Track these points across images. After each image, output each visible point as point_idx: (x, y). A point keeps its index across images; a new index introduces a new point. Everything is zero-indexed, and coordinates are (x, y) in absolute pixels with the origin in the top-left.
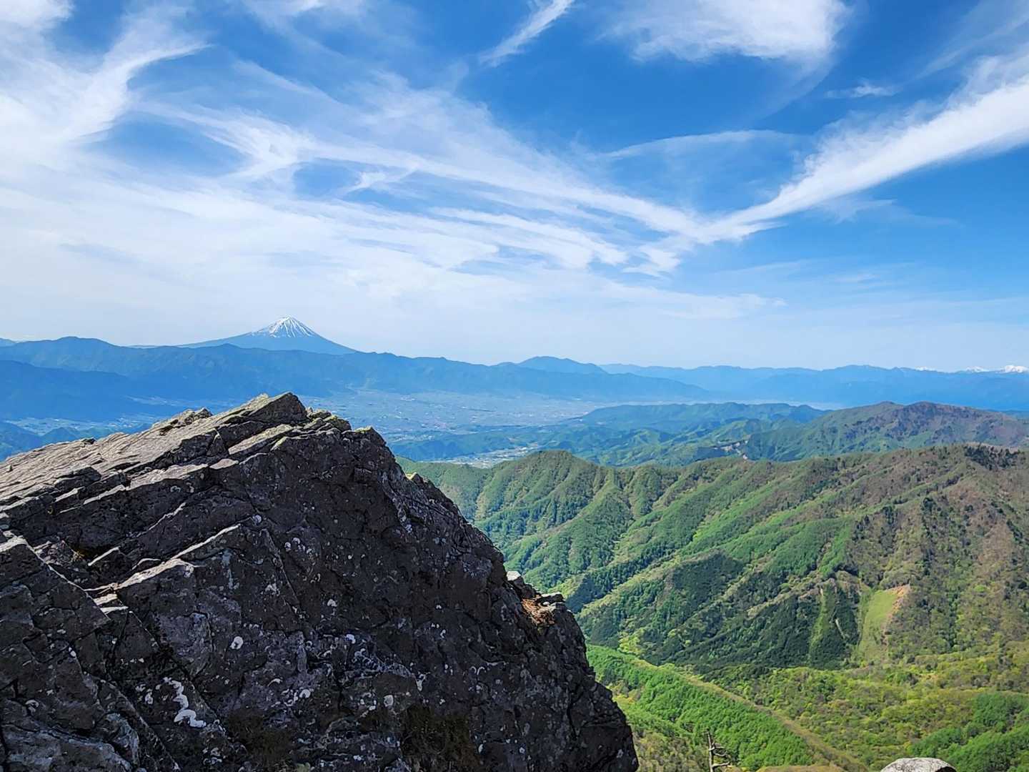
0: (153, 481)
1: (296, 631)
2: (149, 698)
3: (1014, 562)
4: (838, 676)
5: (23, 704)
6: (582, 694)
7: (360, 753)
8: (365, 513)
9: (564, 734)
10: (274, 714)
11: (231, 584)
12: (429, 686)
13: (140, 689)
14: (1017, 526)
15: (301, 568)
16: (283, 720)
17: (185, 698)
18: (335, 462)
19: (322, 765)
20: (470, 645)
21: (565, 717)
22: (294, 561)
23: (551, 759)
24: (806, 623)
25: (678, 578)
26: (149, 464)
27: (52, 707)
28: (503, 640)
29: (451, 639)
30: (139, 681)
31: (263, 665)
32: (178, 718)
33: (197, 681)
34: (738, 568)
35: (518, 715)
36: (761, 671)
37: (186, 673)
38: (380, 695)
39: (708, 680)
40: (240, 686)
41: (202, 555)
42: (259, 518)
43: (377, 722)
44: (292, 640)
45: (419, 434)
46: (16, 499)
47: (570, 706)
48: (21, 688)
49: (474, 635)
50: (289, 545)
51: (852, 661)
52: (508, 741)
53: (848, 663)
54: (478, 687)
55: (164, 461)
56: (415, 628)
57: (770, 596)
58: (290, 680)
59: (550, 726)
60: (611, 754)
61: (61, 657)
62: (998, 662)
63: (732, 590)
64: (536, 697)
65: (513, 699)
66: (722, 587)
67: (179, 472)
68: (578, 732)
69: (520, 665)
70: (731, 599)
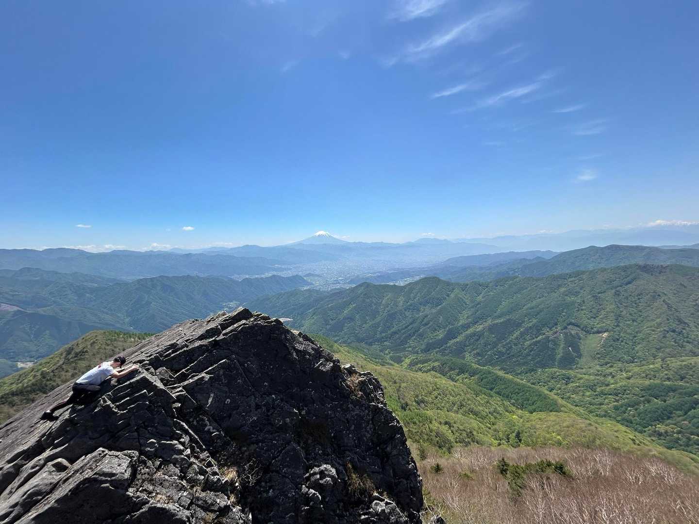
0: (196, 346)
1: (251, 395)
2: (195, 423)
3: (668, 320)
4: (572, 373)
5: (146, 429)
6: (378, 412)
7: (276, 440)
8: (277, 350)
9: (371, 429)
10: (243, 426)
11: (223, 381)
12: (308, 413)
13: (191, 420)
14: (669, 302)
15: (251, 373)
16: (246, 428)
17: (208, 422)
18: (263, 333)
19: (260, 445)
20: (325, 396)
21: (371, 422)
22: (247, 371)
23: (365, 438)
24: (553, 349)
25: (491, 329)
26: (196, 339)
27: (157, 429)
28: (340, 393)
29: (316, 395)
30: (191, 417)
31: (238, 409)
32: (206, 429)
33: (213, 416)
34: (519, 325)
35: (348, 422)
36: (533, 370)
37: (207, 414)
38: (284, 418)
39: (508, 374)
40: (230, 416)
41: (212, 371)
42: (234, 356)
43: (283, 428)
44: (249, 399)
45: (375, 273)
46: (151, 355)
47: (373, 418)
48: (146, 424)
49: (327, 392)
50: (246, 365)
51: (579, 366)
52: (344, 432)
53: (577, 367)
54: (329, 412)
55: (201, 338)
56: (301, 391)
57: (535, 337)
58: (248, 414)
59: (364, 426)
60: (393, 436)
61: (159, 413)
62: (660, 368)
63: (516, 334)
64: (356, 414)
65: (346, 415)
66: (511, 333)
67: (205, 342)
68: (377, 428)
69: (348, 402)
70: (517, 338)
